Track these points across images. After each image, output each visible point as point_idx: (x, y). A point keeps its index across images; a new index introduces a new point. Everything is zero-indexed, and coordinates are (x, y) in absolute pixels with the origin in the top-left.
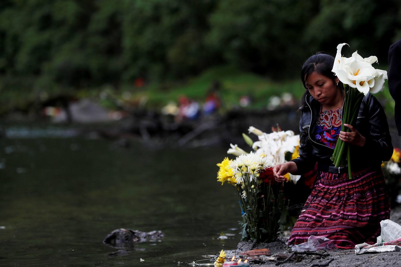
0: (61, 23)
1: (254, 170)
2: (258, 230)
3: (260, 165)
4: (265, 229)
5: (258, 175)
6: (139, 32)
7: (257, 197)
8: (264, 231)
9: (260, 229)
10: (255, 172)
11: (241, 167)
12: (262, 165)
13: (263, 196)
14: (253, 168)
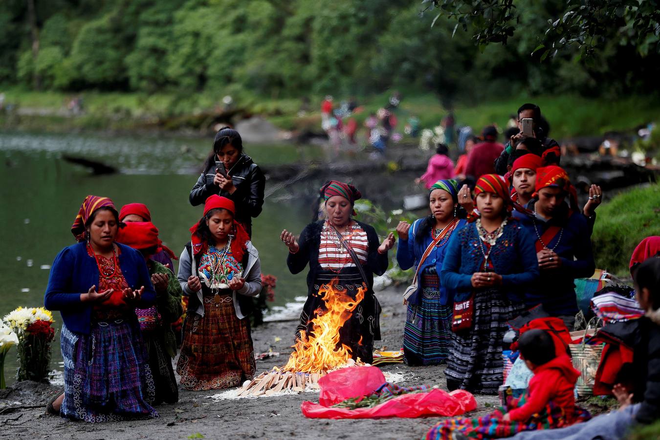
0: (256, 26)
1: (21, 325)
2: (27, 373)
3: (27, 320)
4: (33, 372)
5: (25, 328)
6: (327, 42)
7: (25, 346)
8: (32, 374)
9: (29, 372)
10: (22, 326)
11: (11, 321)
12: (29, 320)
13: (30, 345)
14: (19, 322)
